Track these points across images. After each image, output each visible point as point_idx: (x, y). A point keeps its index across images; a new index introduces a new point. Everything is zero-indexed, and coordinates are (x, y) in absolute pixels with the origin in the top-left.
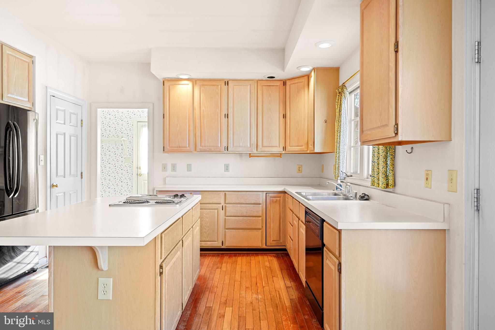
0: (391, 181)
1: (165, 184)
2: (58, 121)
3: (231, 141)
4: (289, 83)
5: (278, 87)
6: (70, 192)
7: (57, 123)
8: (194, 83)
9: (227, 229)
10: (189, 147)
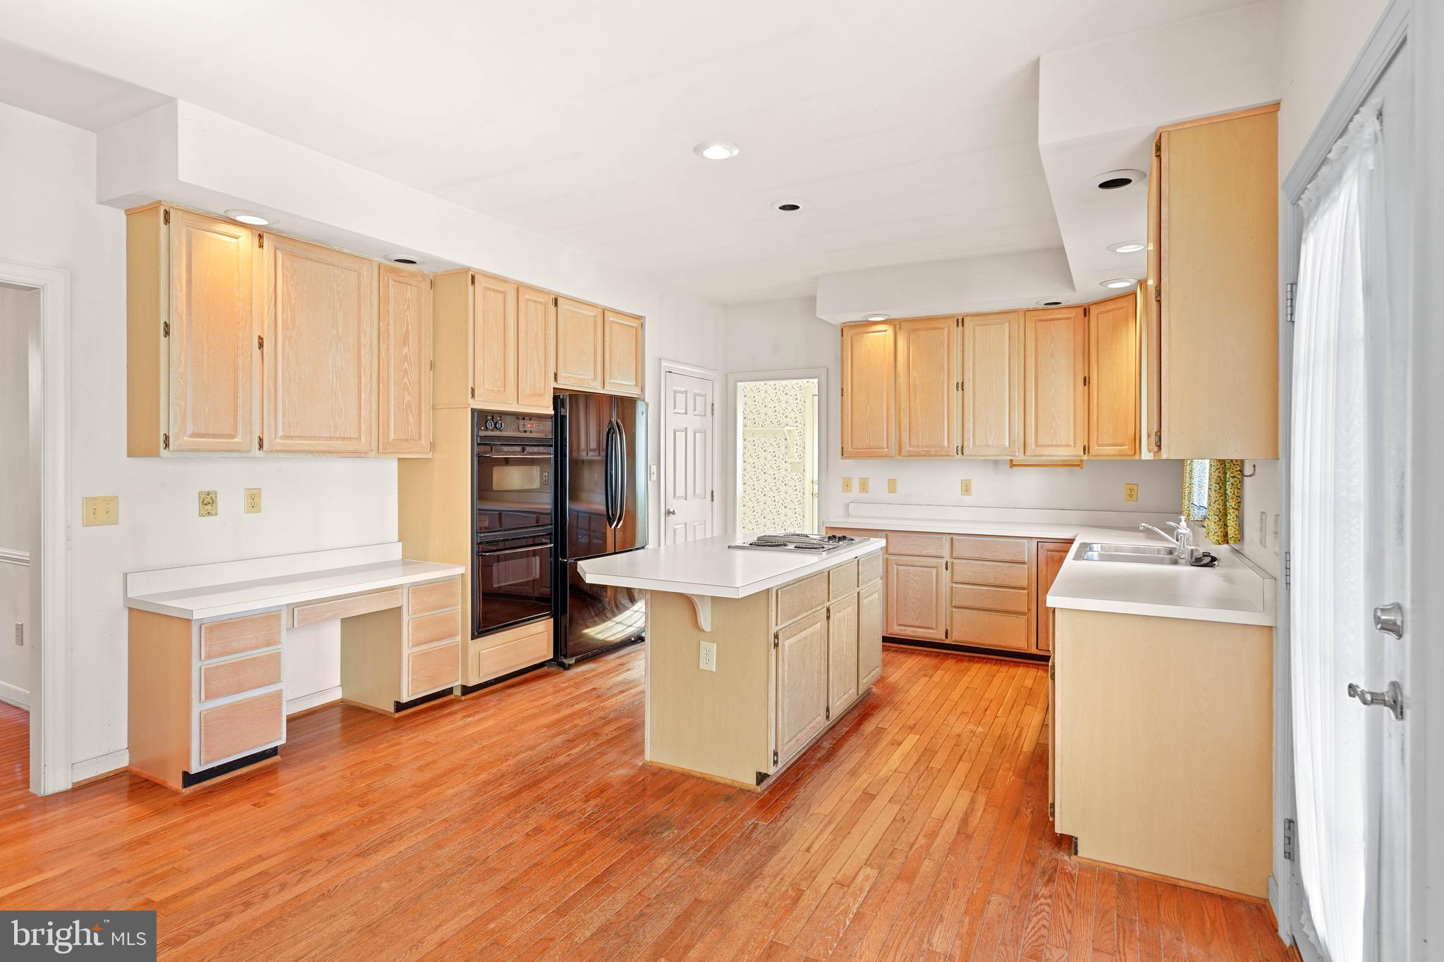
0: (1231, 530)
1: (848, 515)
2: (676, 410)
3: (969, 435)
4: (1097, 312)
5: (1072, 320)
6: (695, 524)
7: (675, 413)
8: (898, 327)
9: (955, 607)
10: (887, 448)
